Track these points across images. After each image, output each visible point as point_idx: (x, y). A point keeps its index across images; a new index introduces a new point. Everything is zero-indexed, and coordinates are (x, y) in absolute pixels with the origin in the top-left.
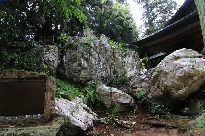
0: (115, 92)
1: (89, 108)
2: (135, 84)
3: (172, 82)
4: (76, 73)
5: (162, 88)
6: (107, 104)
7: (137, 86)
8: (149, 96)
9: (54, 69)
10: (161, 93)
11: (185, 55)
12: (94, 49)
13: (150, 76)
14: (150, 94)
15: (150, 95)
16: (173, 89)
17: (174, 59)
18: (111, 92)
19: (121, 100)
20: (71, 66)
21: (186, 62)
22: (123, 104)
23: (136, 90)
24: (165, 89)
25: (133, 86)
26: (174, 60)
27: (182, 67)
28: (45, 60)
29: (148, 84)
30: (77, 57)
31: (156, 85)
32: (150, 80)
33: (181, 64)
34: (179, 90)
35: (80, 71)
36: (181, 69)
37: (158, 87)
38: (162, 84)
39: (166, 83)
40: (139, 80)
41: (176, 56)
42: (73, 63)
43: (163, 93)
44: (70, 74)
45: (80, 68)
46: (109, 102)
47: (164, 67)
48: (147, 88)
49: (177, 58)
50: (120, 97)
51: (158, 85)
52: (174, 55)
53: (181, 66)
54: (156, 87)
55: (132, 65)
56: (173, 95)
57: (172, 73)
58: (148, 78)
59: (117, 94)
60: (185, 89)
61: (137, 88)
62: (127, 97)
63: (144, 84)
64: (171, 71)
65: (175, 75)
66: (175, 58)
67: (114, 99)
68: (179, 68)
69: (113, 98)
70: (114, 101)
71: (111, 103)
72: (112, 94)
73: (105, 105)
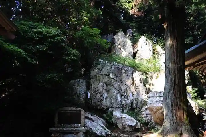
0: (124, 117)
1: (105, 127)
4: (99, 102)
6: (120, 126)
8: (152, 121)
9: (84, 99)
11: (153, 96)
12: (114, 79)
18: (121, 118)
19: (128, 123)
20: (95, 97)
22: (130, 126)
28: (77, 93)
30: (99, 89)
35: (102, 100)
42: (97, 94)
44: (95, 103)
45: (101, 98)
46: (121, 124)
48: (149, 115)
50: (128, 121)
59: (125, 119)
61: (144, 114)
62: (133, 121)
63: (148, 112)
69: (123, 121)
70: (124, 124)
71: (123, 125)
72: (122, 118)
73: (119, 127)
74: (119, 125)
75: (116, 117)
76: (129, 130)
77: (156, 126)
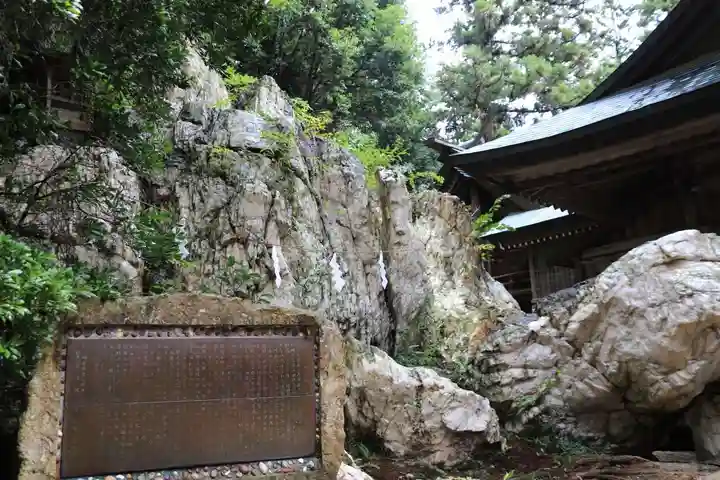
0: (434, 388)
2: (500, 351)
3: (651, 343)
5: (608, 366)
6: (397, 438)
7: (505, 359)
8: (552, 401)
10: (601, 387)
11: (698, 252)
12: (304, 181)
13: (564, 322)
14: (556, 391)
15: (557, 397)
16: (654, 368)
17: (664, 263)
18: (421, 388)
19: (456, 419)
21: (702, 277)
22: (460, 437)
23: (505, 377)
24: (619, 369)
25: (492, 362)
26: (664, 268)
27: (690, 296)
29: (553, 352)
30: (244, 218)
31: (587, 357)
32: (561, 336)
33: (689, 283)
34: (674, 370)
36: (689, 302)
37: (593, 363)
38: (612, 351)
39: (627, 348)
40: (518, 334)
41: (673, 255)
42: (225, 246)
43: (609, 384)
46: (408, 430)
47: (627, 289)
48: (545, 368)
49: (672, 262)
50: (453, 409)
51: (596, 354)
52: (663, 251)
53: (689, 291)
54: (585, 365)
55: (447, 262)
56: (652, 390)
57: (656, 313)
58: (557, 327)
59: (441, 395)
60: (695, 367)
61: (506, 366)
62: (476, 406)
63: (536, 352)
64: (653, 306)
65: (664, 320)
66: (667, 260)
67: (429, 416)
68: (682, 297)
69: (424, 412)
70: (428, 424)
71: (416, 432)
72: (424, 395)
73: (387, 445)
74: (391, 434)
75: (387, 389)
76: (450, 458)
77: (562, 426)
